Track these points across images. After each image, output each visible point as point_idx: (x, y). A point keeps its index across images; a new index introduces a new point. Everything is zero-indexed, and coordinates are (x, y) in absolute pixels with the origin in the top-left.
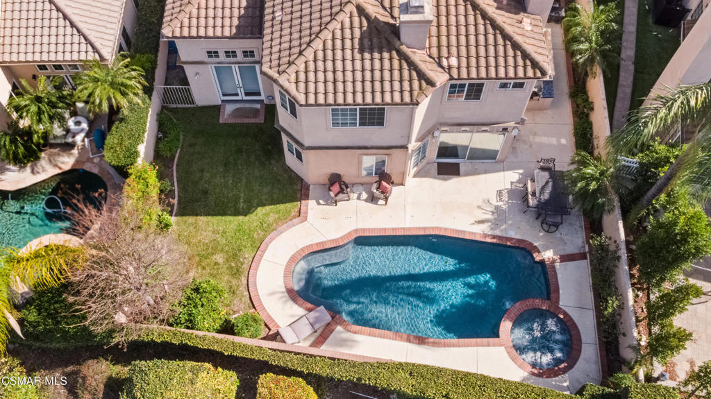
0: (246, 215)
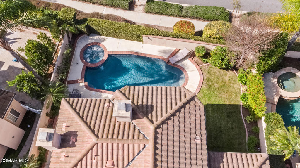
0: (208, 104)
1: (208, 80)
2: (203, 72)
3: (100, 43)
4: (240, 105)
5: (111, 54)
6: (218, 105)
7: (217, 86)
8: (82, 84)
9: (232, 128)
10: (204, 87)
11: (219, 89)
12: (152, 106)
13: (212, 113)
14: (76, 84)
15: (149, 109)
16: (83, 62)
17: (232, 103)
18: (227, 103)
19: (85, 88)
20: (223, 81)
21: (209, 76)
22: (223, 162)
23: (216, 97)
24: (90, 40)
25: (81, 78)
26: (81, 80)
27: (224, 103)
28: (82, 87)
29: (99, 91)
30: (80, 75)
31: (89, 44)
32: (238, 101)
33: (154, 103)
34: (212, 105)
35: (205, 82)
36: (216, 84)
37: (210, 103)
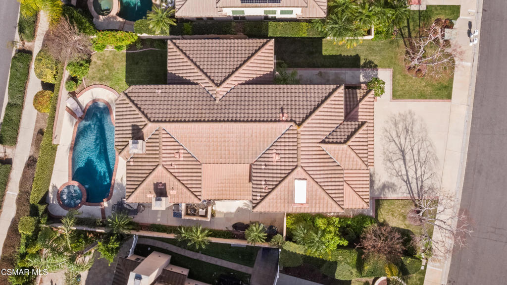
0: (126, 81)
1: (101, 79)
2: (92, 84)
3: (58, 191)
4: (127, 52)
5: (71, 177)
6: (126, 72)
7: (107, 72)
8: (105, 204)
9: (148, 61)
10: (108, 84)
11: (110, 70)
12: (133, 126)
13: (134, 78)
14: (106, 210)
15: (135, 128)
16: (80, 207)
17: (124, 59)
18: (125, 63)
19: (110, 200)
20: (102, 66)
21: (97, 79)
22: (175, 74)
23: (118, 73)
24: (54, 202)
25: (99, 205)
26: (101, 206)
27: (125, 67)
28: (108, 204)
29: (113, 186)
30: (95, 207)
31: (59, 203)
32: (122, 53)
33: (130, 124)
34: (127, 78)
35: (104, 83)
36: (106, 73)
37: (125, 80)
